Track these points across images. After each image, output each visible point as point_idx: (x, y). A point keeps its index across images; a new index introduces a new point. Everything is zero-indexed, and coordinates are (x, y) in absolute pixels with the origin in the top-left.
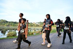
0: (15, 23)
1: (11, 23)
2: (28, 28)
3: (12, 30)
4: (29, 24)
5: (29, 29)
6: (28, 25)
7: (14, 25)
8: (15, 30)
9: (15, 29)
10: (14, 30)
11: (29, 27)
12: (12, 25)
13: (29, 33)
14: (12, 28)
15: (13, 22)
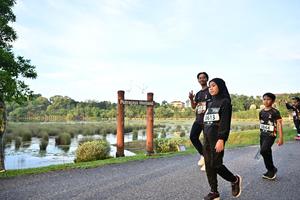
0: (104, 105)
1: (87, 108)
2: (155, 124)
3: (92, 134)
4: (156, 110)
5: (155, 127)
6: (152, 113)
7: (99, 115)
8: (105, 136)
9: (102, 131)
10: (98, 133)
11: (157, 122)
12: (91, 115)
13: (157, 146)
14: (93, 125)
15: (94, 104)
